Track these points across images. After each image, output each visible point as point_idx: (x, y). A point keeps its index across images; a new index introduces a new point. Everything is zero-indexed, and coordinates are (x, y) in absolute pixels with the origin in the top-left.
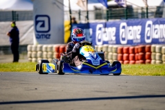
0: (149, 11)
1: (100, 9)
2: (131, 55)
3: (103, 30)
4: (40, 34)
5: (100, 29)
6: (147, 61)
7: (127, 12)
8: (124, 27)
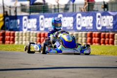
0: (59, 7)
1: (24, 6)
3: (28, 20)
7: (44, 8)
8: (42, 19)
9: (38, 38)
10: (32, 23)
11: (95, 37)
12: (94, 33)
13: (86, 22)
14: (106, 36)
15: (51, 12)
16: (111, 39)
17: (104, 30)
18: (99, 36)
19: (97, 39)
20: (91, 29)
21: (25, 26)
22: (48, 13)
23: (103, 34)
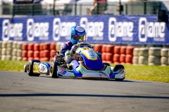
2: (36, 52)
7: (33, 9)
8: (31, 24)
9: (24, 52)
11: (105, 52)
12: (104, 46)
13: (94, 30)
14: (122, 51)
15: (46, 14)
16: (128, 56)
17: (119, 43)
18: (112, 50)
19: (108, 54)
20: (100, 41)
21: (6, 33)
22: (39, 16)
23: (116, 47)
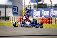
2: (45, 21)
3: (36, 12)
4: (14, 13)
5: (35, 12)
6: (51, 23)
7: (44, 6)
10: (38, 13)
